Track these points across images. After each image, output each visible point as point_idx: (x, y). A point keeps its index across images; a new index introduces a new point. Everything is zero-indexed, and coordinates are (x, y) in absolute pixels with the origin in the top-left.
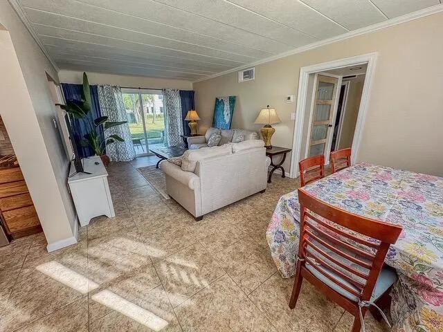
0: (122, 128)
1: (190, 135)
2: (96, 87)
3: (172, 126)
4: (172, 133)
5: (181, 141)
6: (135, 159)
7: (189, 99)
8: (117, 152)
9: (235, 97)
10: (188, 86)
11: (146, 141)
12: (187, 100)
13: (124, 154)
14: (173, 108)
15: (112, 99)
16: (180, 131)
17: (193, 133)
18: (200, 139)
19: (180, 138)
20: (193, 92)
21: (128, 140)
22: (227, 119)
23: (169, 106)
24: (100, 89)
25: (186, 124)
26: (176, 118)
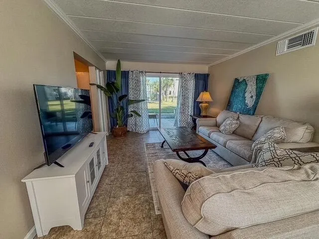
0: (142, 104)
1: (199, 116)
2: (128, 72)
3: (184, 105)
4: (183, 112)
5: (190, 120)
6: (148, 132)
7: (203, 82)
8: (136, 124)
9: (267, 75)
10: (204, 69)
11: (160, 115)
12: (201, 82)
13: (140, 126)
14: (187, 89)
15: (138, 81)
16: (190, 111)
17: (203, 114)
18: (211, 121)
19: (190, 117)
20: (208, 75)
21: (144, 115)
22: (250, 102)
23: (183, 88)
24: (131, 73)
25: (197, 104)
26: (188, 98)
